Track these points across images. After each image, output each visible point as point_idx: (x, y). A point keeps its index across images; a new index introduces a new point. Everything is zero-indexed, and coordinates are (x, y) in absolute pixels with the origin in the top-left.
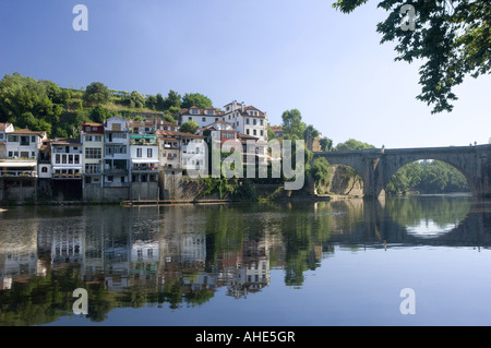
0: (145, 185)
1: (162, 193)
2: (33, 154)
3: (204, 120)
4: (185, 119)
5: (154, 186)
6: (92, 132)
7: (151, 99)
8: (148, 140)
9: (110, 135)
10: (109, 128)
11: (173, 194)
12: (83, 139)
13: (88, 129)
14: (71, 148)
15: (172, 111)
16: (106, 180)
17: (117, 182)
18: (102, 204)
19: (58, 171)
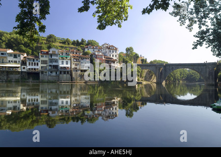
0: (65, 75)
1: (72, 79)
2: (19, 61)
3: (94, 50)
4: (86, 50)
5: (69, 76)
6: (44, 54)
7: (74, 41)
8: (66, 58)
9: (51, 55)
10: (51, 52)
11: (76, 79)
12: (40, 56)
13: (43, 53)
14: (35, 60)
15: (81, 47)
16: (50, 73)
17: (54, 74)
18: (47, 82)
19: (29, 69)
